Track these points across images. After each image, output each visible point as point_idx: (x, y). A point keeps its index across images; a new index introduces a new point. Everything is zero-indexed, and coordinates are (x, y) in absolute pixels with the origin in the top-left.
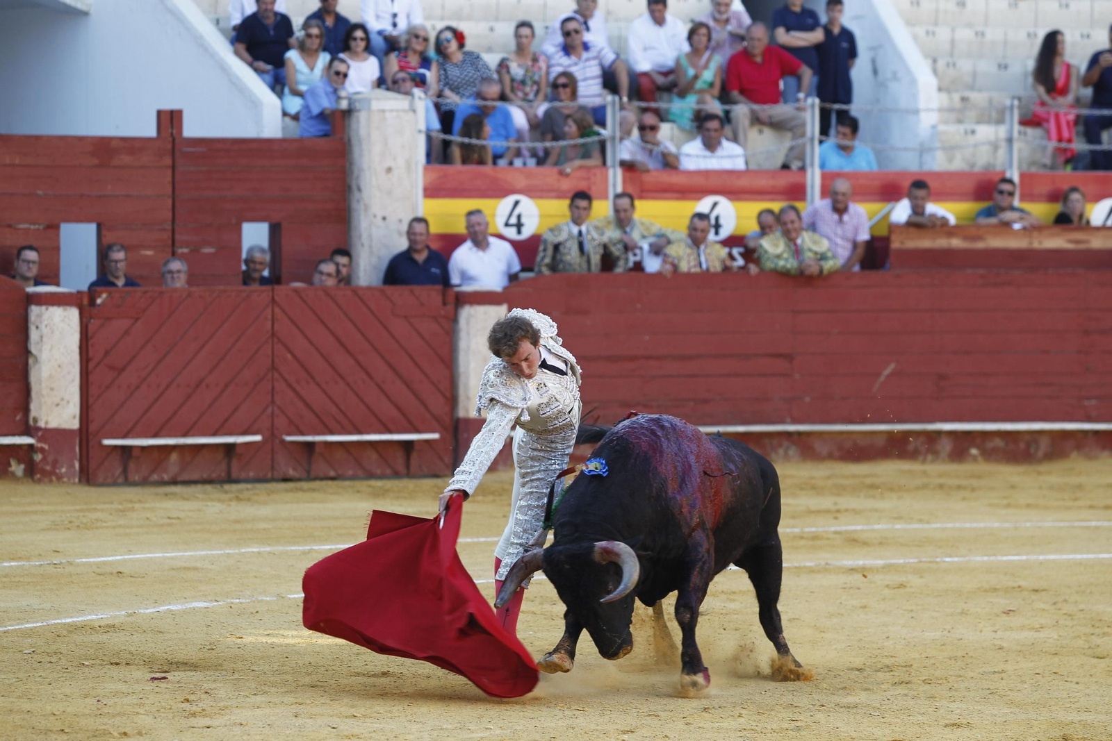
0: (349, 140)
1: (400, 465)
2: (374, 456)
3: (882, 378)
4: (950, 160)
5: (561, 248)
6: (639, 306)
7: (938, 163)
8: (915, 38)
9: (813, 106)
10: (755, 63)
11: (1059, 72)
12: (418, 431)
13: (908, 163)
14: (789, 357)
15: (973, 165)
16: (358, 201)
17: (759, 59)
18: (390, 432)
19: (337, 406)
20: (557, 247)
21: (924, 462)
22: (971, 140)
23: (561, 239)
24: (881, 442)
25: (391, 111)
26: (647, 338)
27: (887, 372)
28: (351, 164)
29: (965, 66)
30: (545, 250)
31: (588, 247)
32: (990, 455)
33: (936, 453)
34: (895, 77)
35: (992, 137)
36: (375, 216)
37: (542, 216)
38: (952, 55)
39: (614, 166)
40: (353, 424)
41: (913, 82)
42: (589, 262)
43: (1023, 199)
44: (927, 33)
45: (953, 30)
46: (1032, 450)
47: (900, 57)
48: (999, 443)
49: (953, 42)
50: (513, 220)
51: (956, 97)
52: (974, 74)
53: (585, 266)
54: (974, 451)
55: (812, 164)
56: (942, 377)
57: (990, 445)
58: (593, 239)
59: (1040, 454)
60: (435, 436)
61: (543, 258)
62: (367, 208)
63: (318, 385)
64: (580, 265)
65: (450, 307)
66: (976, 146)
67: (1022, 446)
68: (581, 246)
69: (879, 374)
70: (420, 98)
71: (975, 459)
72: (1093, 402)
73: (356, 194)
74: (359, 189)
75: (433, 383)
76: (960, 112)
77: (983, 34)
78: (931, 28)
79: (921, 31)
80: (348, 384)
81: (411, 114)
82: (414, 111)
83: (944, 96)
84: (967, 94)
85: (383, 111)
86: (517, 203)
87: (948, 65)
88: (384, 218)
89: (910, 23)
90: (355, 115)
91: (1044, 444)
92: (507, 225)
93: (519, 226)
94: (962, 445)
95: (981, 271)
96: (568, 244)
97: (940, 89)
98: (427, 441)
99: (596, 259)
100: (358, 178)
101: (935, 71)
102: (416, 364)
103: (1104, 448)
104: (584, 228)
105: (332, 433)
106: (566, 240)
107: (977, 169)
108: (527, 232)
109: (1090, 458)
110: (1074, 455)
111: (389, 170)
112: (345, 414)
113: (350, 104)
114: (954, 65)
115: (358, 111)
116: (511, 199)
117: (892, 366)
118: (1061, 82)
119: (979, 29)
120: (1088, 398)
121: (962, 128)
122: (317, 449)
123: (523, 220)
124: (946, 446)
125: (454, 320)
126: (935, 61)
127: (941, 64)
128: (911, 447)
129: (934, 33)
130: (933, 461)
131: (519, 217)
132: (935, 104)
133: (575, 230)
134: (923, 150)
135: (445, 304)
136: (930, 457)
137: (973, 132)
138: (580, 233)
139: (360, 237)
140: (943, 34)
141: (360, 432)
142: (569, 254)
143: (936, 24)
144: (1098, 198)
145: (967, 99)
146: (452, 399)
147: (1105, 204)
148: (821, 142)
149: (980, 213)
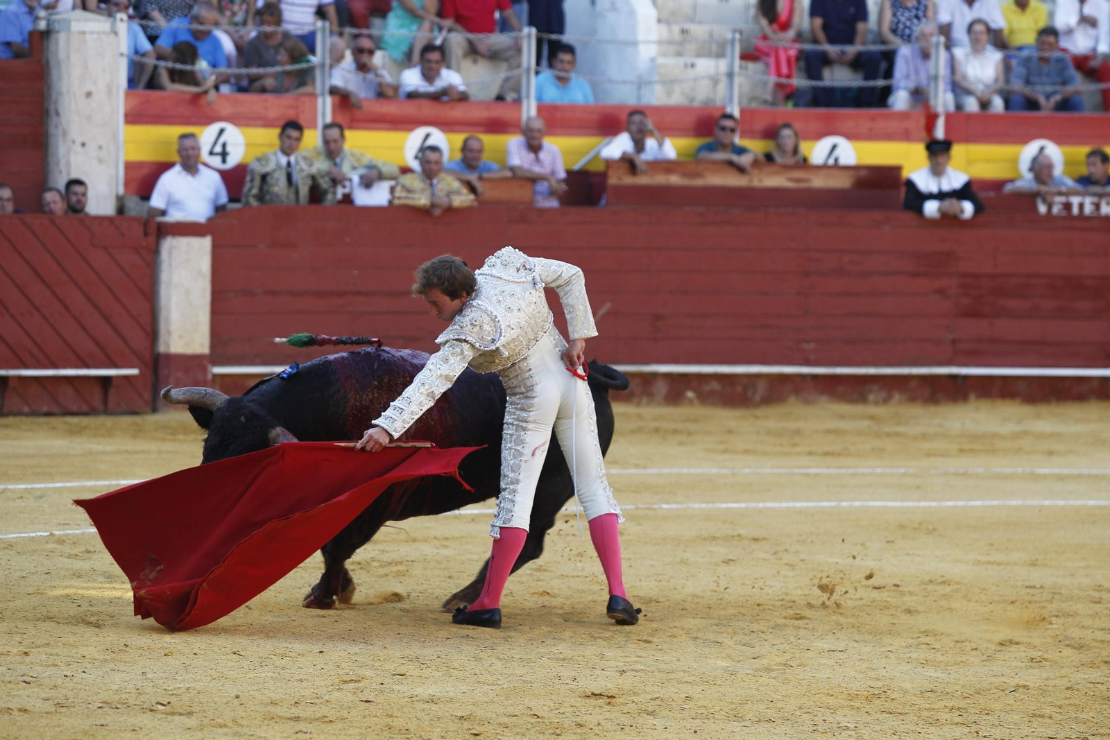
0: (48, 62)
1: (98, 403)
2: (69, 391)
4: (669, 94)
5: (269, 179)
6: (347, 240)
7: (656, 97)
9: (529, 36)
11: (782, 5)
12: (115, 366)
13: (623, 96)
15: (692, 100)
16: (56, 126)
18: (87, 366)
19: (31, 337)
20: (264, 177)
21: (639, 404)
22: (691, 73)
23: (269, 168)
25: (92, 33)
26: (355, 273)
27: (602, 311)
28: (49, 88)
30: (252, 180)
31: (296, 177)
32: (706, 398)
33: (650, 396)
34: (613, 7)
35: (712, 71)
36: (74, 142)
37: (248, 145)
39: (323, 95)
40: (47, 356)
41: (632, 13)
42: (297, 193)
43: (744, 136)
46: (750, 394)
48: (715, 386)
50: (218, 149)
51: (676, 29)
52: (695, 6)
53: (292, 197)
54: (690, 394)
55: (528, 96)
56: (658, 317)
57: (706, 388)
58: (302, 170)
59: (758, 398)
60: (135, 371)
61: (250, 189)
62: (65, 134)
63: (13, 317)
64: (288, 197)
65: (152, 238)
66: (695, 80)
67: (739, 389)
68: (289, 177)
70: (122, 20)
71: (691, 402)
72: (812, 346)
73: (54, 119)
74: (58, 114)
75: (133, 317)
76: (680, 44)
80: (44, 316)
81: (113, 36)
82: (116, 33)
83: (664, 28)
84: (687, 26)
85: (83, 33)
86: (222, 131)
88: (83, 145)
90: (53, 36)
91: (762, 387)
92: (211, 153)
93: (224, 155)
94: (678, 388)
95: (700, 209)
96: (276, 175)
97: (659, 21)
98: (126, 377)
99: (304, 191)
100: (56, 102)
101: (654, 3)
102: (116, 298)
103: (822, 392)
104: (292, 159)
105: (26, 367)
106: (274, 171)
107: (696, 104)
108: (232, 161)
109: (807, 402)
110: (792, 399)
111: (89, 94)
112: (40, 348)
113: (48, 25)
115: (57, 32)
116: (216, 127)
117: (607, 305)
118: (784, 16)
120: (808, 342)
121: (681, 61)
122: (11, 384)
123: (229, 149)
124: (661, 388)
125: (156, 251)
130: (648, 404)
131: (224, 145)
132: (654, 36)
133: (283, 160)
134: (641, 83)
135: (146, 234)
136: (645, 400)
137: (693, 66)
138: (289, 164)
139: (58, 163)
141: (55, 367)
142: (277, 184)
144: (819, 136)
145: (687, 31)
146: (153, 333)
147: (825, 144)
148: (537, 73)
149: (700, 149)
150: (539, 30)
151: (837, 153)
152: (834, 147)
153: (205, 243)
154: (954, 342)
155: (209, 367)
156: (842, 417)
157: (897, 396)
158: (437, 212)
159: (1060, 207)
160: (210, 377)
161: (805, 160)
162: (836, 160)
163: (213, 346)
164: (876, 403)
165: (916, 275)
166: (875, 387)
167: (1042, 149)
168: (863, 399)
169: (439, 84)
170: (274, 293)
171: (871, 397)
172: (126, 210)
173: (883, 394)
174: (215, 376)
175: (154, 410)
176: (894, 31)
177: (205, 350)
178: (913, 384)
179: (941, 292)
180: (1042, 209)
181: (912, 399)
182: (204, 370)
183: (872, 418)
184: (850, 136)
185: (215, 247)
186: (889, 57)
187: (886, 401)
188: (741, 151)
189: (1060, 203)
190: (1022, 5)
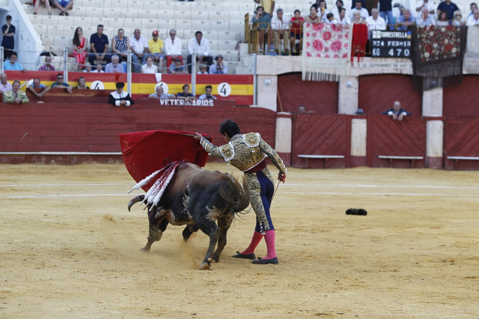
3: (23, 137)
8: (35, 28)
11: (81, 40)
21: (37, 164)
24: (23, 158)
27: (25, 135)
29: (51, 37)
32: (58, 162)
33: (41, 161)
34: (28, 40)
35: (59, 60)
38: (47, 34)
41: (34, 42)
43: (69, 80)
44: (39, 26)
45: (47, 26)
46: (71, 161)
47: (30, 34)
48: (61, 158)
49: (47, 30)
51: (48, 47)
52: (54, 40)
54: (53, 161)
56: (43, 137)
57: (58, 159)
59: (74, 162)
67: (68, 159)
69: (22, 136)
71: (53, 163)
77: (57, 27)
78: (40, 25)
79: (37, 26)
83: (44, 47)
84: (51, 46)
87: (46, 37)
89: (33, 23)
91: (75, 159)
94: (49, 159)
95: (56, 103)
97: (43, 45)
101: (41, 39)
103: (94, 160)
109: (89, 163)
110: (85, 162)
114: (47, 37)
117: (27, 133)
118: (81, 44)
119: (56, 26)
120: (89, 145)
124: (44, 159)
126: (41, 36)
127: (43, 36)
128: (32, 160)
129: (41, 27)
130: (40, 164)
132: (41, 50)
136: (38, 163)
140: (44, 27)
143: (42, 24)
144: (93, 81)
145: (52, 48)
147: (95, 83)
148: (4, 61)
150: (4, 47)
151: (98, 86)
152: (98, 84)
156: (100, 168)
157: (117, 161)
159: (168, 102)
161: (88, 88)
162: (98, 88)
164: (111, 163)
165: (123, 124)
166: (111, 159)
167: (162, 85)
168: (107, 162)
171: (109, 162)
173: (113, 161)
180: (162, 103)
183: (109, 168)
184: (102, 81)
187: (114, 163)
189: (167, 101)
190: (155, 40)
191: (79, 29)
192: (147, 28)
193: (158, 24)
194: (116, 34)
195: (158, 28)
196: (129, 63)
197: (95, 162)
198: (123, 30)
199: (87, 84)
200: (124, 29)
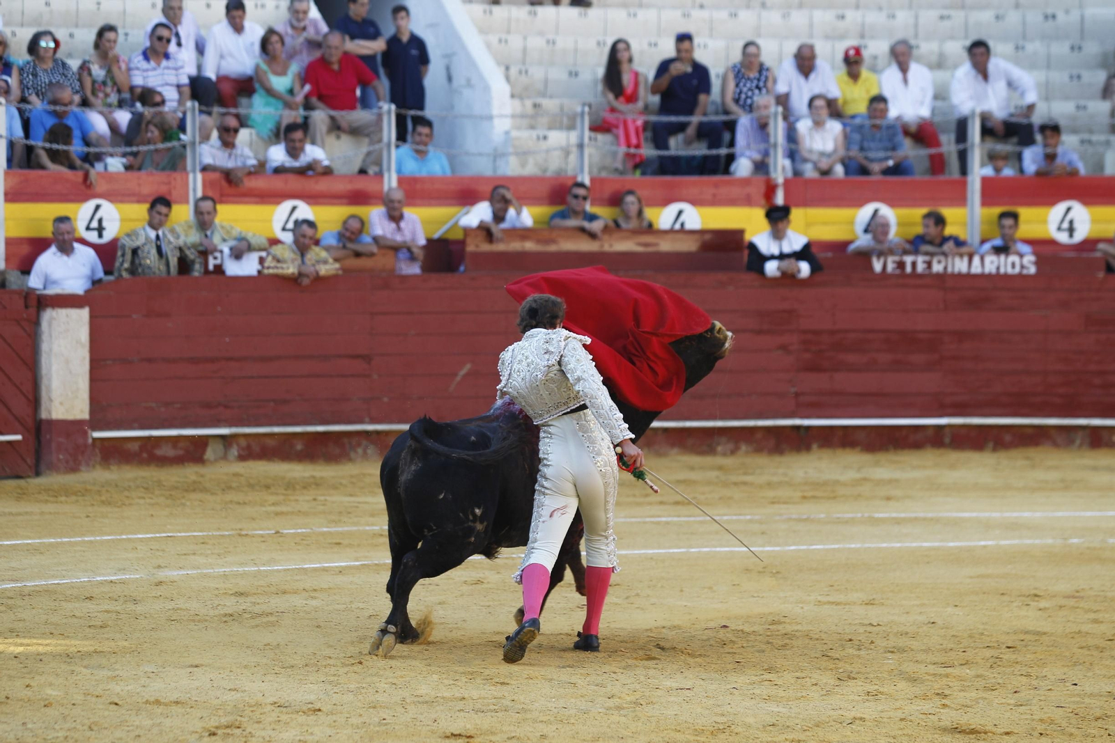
3: (458, 378)
4: (523, 165)
5: (140, 252)
6: (219, 309)
7: (512, 168)
8: (488, 46)
9: (389, 112)
10: (333, 71)
11: (627, 79)
13: (480, 167)
14: (367, 358)
15: (545, 170)
17: (336, 67)
20: (135, 251)
22: (544, 145)
23: (139, 242)
26: (227, 340)
27: (463, 372)
29: (537, 73)
30: (123, 255)
31: (166, 250)
34: (469, 84)
35: (564, 143)
37: (122, 220)
38: (524, 63)
39: (194, 171)
41: (487, 89)
42: (167, 264)
43: (595, 203)
44: (500, 41)
45: (525, 38)
47: (472, 64)
49: (525, 50)
50: (95, 224)
51: (529, 103)
52: (546, 82)
53: (164, 268)
55: (389, 169)
58: (170, 243)
60: (19, 437)
61: (122, 263)
64: (159, 268)
65: (32, 310)
66: (548, 151)
68: (159, 249)
69: (455, 375)
75: (15, 385)
76: (533, 118)
77: (554, 43)
78: (504, 36)
79: (494, 39)
83: (517, 102)
84: (539, 100)
86: (98, 207)
87: (520, 72)
89: (483, 31)
92: (88, 228)
93: (100, 230)
96: (146, 248)
97: (513, 96)
98: (10, 443)
99: (173, 262)
101: (508, 78)
103: (673, 445)
104: (160, 233)
106: (144, 245)
107: (549, 174)
108: (108, 236)
109: (659, 455)
114: (526, 72)
116: (91, 204)
117: (467, 368)
118: (629, 89)
119: (551, 37)
121: (534, 134)
123: (105, 224)
125: (37, 323)
126: (507, 68)
127: (514, 71)
129: (506, 41)
131: (100, 221)
132: (508, 110)
133: (152, 234)
134: (497, 155)
135: (26, 307)
137: (545, 138)
138: (158, 238)
140: (516, 42)
142: (147, 257)
143: (508, 32)
144: (666, 202)
145: (539, 105)
146: (35, 401)
147: (673, 208)
148: (397, 147)
149: (553, 217)
150: (398, 106)
152: (680, 213)
153: (84, 314)
154: (797, 395)
155: (89, 431)
156: (692, 468)
157: (744, 448)
158: (306, 281)
159: (895, 265)
160: (90, 441)
161: (650, 225)
162: (682, 225)
163: (92, 412)
164: (724, 454)
165: (760, 332)
166: (723, 439)
167: (876, 212)
168: (711, 451)
169: (304, 160)
170: (150, 360)
171: (719, 449)
172: (7, 284)
173: (730, 446)
174: (95, 440)
175: (38, 474)
176: (737, 101)
177: (85, 415)
178: (759, 435)
179: (784, 347)
180: (877, 266)
181: (759, 450)
182: (85, 433)
183: (720, 468)
184: (695, 202)
185: (93, 317)
186: (731, 126)
187: (733, 452)
188: (592, 218)
189: (894, 262)
190: (854, 75)
191: (621, 46)
192: (827, 37)
193: (863, 25)
194: (736, 56)
195: (862, 36)
196: (775, 145)
197: (675, 450)
198: (758, 47)
199: (650, 213)
200: (760, 42)
